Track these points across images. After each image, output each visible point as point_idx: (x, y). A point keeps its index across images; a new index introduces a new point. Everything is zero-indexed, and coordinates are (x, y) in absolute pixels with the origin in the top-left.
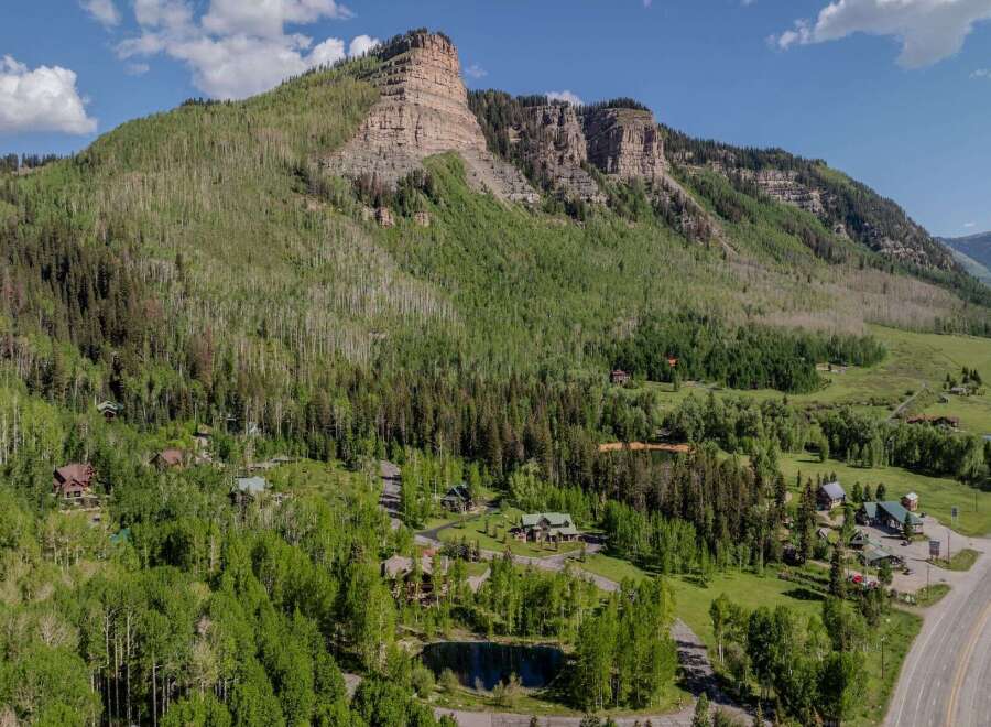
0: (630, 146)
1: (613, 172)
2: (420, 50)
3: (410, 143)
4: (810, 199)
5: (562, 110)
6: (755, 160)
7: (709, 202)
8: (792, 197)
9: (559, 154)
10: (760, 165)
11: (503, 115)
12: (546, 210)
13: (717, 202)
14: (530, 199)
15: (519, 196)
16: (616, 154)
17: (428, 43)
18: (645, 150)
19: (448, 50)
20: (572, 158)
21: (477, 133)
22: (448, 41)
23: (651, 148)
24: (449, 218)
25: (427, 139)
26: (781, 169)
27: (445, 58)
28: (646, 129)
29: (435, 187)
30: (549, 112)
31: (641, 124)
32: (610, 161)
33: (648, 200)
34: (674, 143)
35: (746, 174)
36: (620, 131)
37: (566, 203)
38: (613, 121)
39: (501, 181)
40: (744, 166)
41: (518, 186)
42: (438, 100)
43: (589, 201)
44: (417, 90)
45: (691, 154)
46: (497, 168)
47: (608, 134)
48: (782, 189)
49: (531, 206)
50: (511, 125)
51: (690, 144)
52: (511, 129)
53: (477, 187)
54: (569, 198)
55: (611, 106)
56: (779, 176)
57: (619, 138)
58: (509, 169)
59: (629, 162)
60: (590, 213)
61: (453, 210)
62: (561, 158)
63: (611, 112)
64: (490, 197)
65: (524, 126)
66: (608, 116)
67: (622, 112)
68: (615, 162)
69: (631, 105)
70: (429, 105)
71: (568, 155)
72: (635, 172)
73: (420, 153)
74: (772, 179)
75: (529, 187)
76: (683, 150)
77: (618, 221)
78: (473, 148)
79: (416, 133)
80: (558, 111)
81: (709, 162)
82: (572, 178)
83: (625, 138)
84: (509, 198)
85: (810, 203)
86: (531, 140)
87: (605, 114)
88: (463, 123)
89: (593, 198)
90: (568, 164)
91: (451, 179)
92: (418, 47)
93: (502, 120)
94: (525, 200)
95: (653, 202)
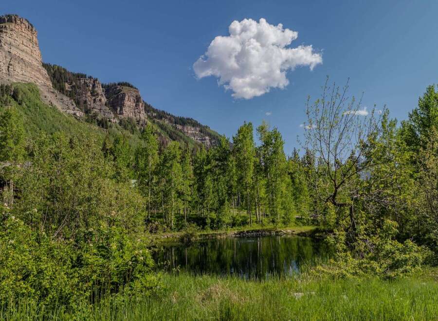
0: (129, 103)
1: (120, 114)
2: (13, 24)
3: (4, 71)
4: (205, 139)
5: (94, 82)
6: (183, 122)
7: (166, 133)
8: (198, 138)
9: (94, 98)
10: (185, 124)
11: (63, 76)
12: (87, 121)
13: (169, 133)
14: (78, 114)
15: (72, 112)
16: (122, 106)
17: (19, 22)
18: (136, 106)
19: (32, 30)
20: (100, 100)
21: (47, 79)
22: (32, 26)
23: (139, 105)
24: (28, 113)
25: (16, 73)
26: (193, 126)
27: (29, 33)
28: (136, 96)
29: (20, 96)
30: (88, 82)
31: (134, 94)
32: (119, 109)
33: (138, 128)
34: (148, 108)
35: (180, 127)
36: (124, 95)
37: (98, 120)
38: (120, 91)
39: (61, 103)
40: (178, 124)
41: (72, 107)
42: (24, 54)
43: (110, 121)
44: (10, 44)
45: (155, 114)
46: (58, 97)
47: (118, 96)
48: (194, 135)
49: (78, 118)
50: (67, 82)
51: (155, 111)
52: (66, 84)
53: (47, 102)
54: (99, 118)
55: (119, 84)
56: (192, 129)
57: (123, 99)
58: (66, 98)
59: (128, 110)
60: (111, 127)
61: (31, 109)
62: (95, 100)
63: (119, 88)
64: (54, 109)
65: (74, 84)
66: (118, 89)
67: (124, 87)
68: (121, 110)
69: (129, 85)
70: (18, 55)
71: (98, 99)
72: (131, 115)
73: (10, 79)
74: (190, 130)
75: (77, 109)
76: (152, 112)
77: (125, 132)
78: (45, 86)
79: (8, 67)
80: (92, 82)
81: (163, 119)
82: (100, 110)
83: (126, 98)
84: (66, 111)
85: (205, 141)
86: (78, 90)
87: (116, 88)
88: (39, 71)
89: (112, 120)
90: (98, 103)
91: (30, 94)
92: (12, 22)
93: (62, 79)
94: (75, 114)
95: (140, 129)
